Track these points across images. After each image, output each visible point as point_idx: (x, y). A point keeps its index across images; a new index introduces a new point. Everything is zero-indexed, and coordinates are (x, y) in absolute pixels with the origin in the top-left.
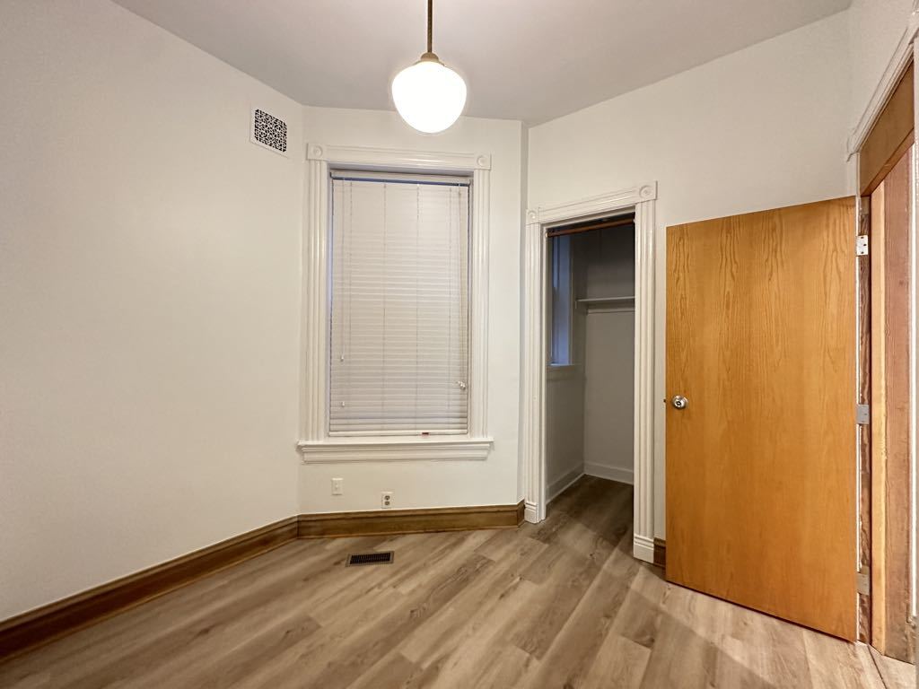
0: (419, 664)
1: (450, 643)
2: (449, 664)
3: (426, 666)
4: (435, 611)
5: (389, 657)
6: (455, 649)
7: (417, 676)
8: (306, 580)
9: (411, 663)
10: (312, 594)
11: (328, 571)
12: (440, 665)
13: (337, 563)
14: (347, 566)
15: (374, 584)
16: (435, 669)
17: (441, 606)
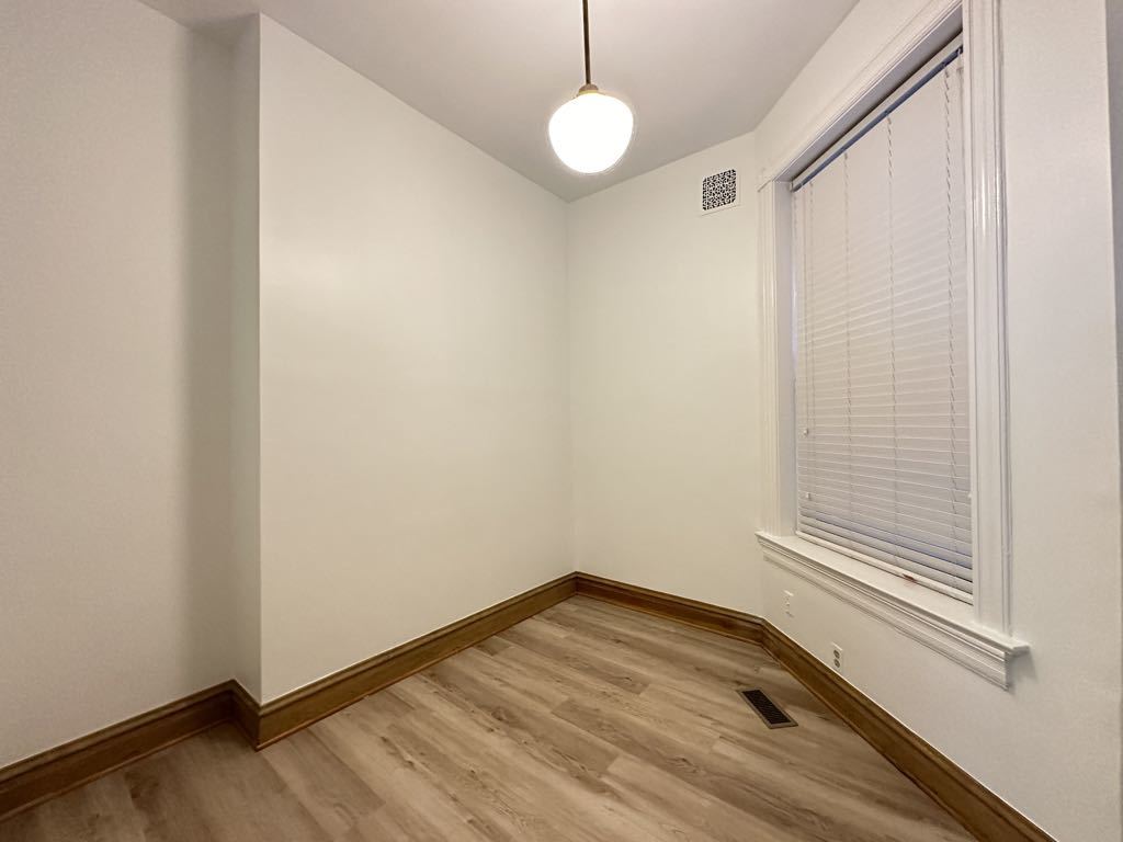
0: (608, 774)
1: (643, 803)
2: (609, 803)
3: (606, 780)
4: (696, 785)
5: (611, 748)
6: (634, 809)
7: (592, 774)
8: (698, 669)
9: (606, 767)
10: (680, 679)
11: (722, 679)
12: (607, 794)
13: (739, 683)
14: (737, 691)
15: (716, 718)
16: (602, 789)
17: (709, 790)
